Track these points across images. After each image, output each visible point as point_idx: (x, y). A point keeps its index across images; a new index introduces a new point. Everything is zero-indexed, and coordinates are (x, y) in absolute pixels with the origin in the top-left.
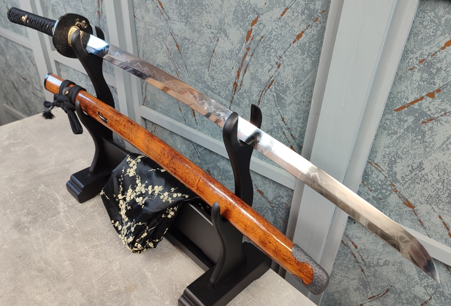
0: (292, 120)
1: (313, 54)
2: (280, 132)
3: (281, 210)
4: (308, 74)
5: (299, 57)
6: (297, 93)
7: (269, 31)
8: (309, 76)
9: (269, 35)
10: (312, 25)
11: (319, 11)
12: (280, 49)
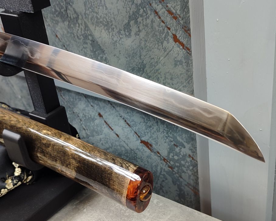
3: (184, 169)
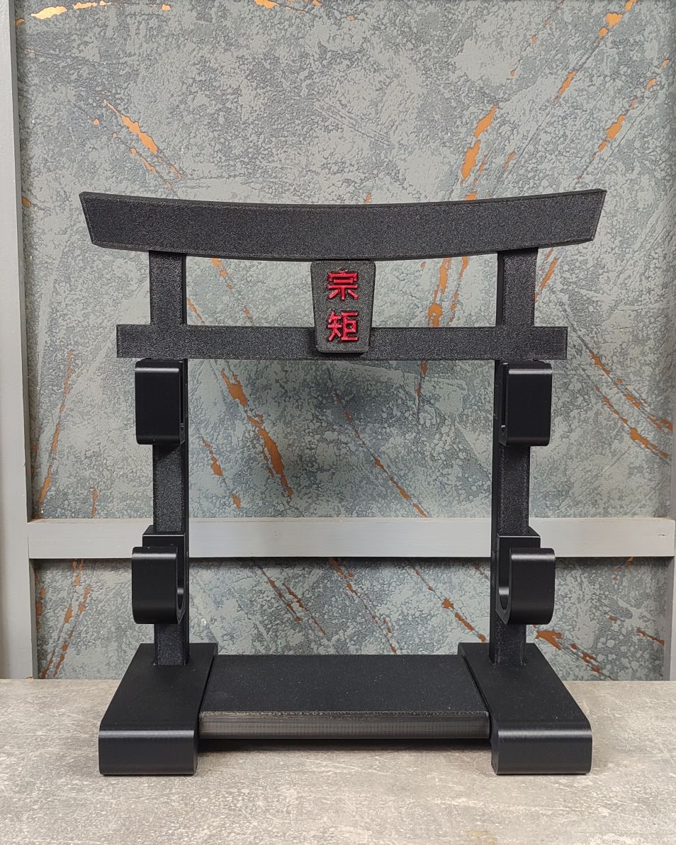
0: (624, 353)
1: (655, 162)
2: (594, 401)
4: (650, 215)
5: (621, 180)
6: (627, 273)
7: (530, 135)
8: (653, 220)
9: (531, 148)
10: (643, 97)
11: (656, 63)
12: (566, 172)
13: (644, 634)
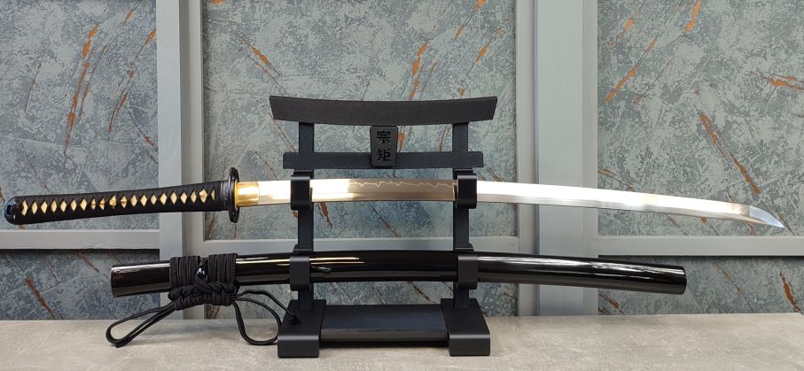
5: (487, 75)
7: (444, 55)
9: (444, 60)
10: (496, 37)
12: (461, 72)
13: (508, 295)
